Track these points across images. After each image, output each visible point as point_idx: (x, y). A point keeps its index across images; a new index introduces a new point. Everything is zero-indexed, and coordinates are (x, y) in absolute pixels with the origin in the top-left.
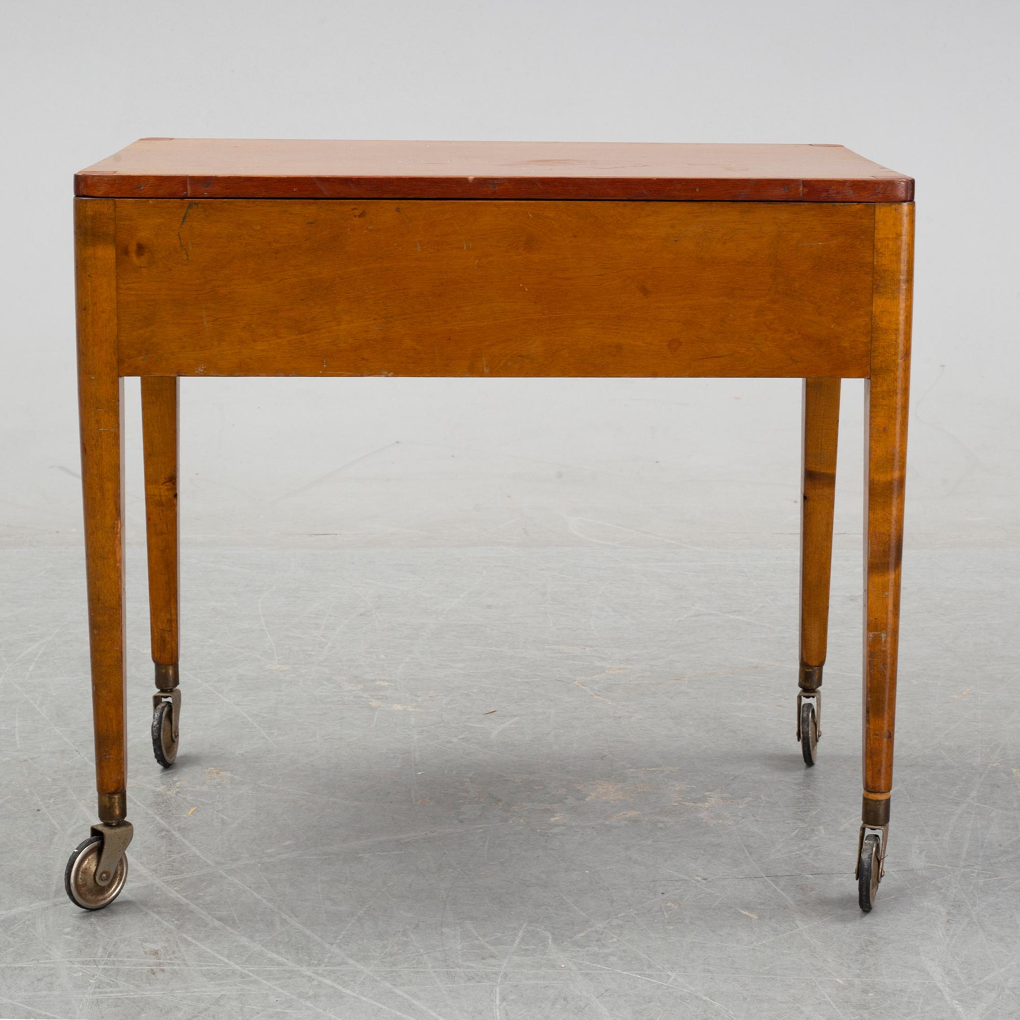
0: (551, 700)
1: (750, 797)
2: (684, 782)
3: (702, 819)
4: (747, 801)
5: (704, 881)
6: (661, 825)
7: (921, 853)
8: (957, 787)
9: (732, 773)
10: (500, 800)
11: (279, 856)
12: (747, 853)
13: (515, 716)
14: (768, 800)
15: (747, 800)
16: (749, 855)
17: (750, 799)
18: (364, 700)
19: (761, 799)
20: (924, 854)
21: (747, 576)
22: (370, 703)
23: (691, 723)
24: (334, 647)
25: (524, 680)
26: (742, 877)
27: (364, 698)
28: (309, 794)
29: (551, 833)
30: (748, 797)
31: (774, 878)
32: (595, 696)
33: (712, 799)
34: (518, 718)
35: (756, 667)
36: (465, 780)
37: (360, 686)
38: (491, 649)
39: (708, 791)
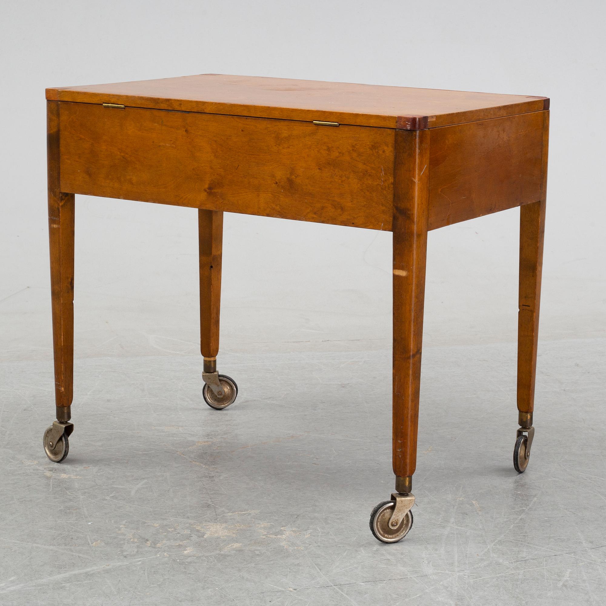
0: (165, 467)
1: (310, 529)
2: (266, 521)
3: (283, 547)
4: (309, 533)
5: (294, 591)
6: (257, 552)
7: (429, 563)
8: (441, 516)
9: (295, 513)
10: (147, 540)
11: (9, 589)
12: (318, 569)
13: (144, 479)
14: (323, 531)
15: (309, 531)
16: (319, 571)
17: (311, 531)
18: (40, 471)
19: (318, 530)
20: (431, 563)
21: (272, 373)
22: (45, 474)
23: (260, 478)
24: (12, 434)
25: (144, 453)
26: (318, 587)
27: (41, 470)
28: (18, 542)
29: (187, 562)
30: (309, 530)
31: (339, 586)
32: (193, 462)
33: (287, 532)
34: (146, 480)
35: (292, 437)
36: (121, 526)
37: (36, 462)
38: (116, 431)
39: (282, 527)
